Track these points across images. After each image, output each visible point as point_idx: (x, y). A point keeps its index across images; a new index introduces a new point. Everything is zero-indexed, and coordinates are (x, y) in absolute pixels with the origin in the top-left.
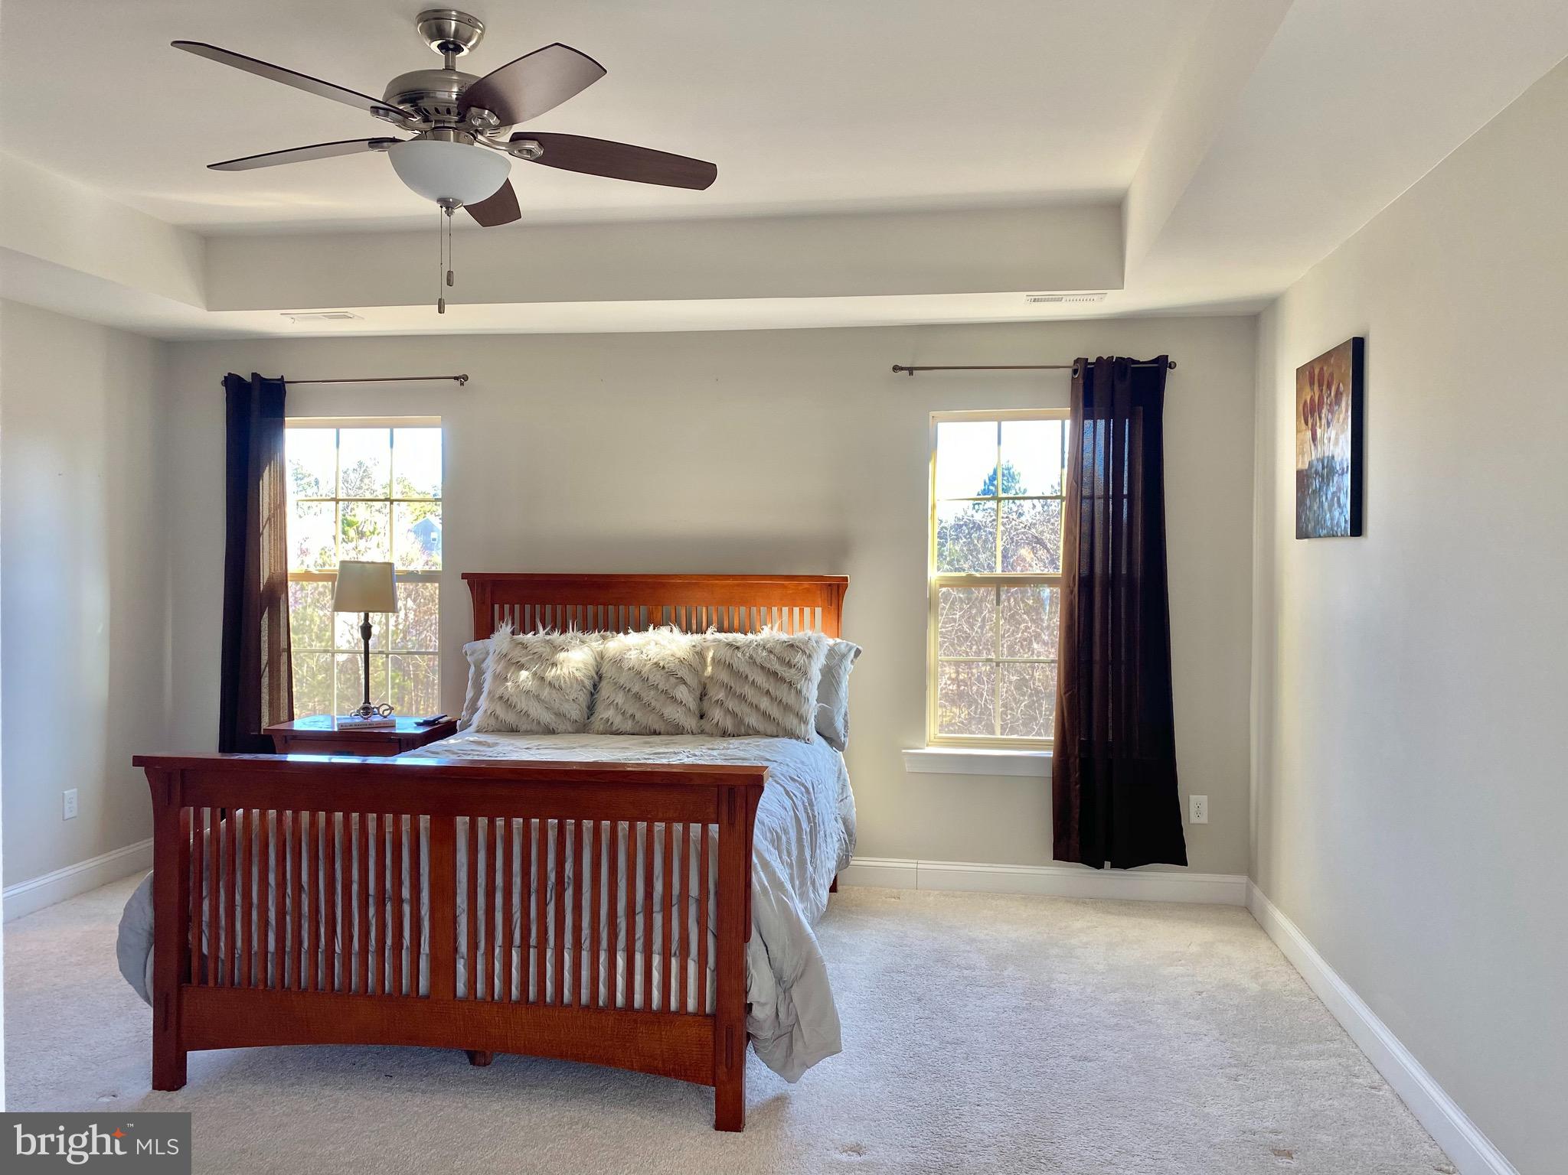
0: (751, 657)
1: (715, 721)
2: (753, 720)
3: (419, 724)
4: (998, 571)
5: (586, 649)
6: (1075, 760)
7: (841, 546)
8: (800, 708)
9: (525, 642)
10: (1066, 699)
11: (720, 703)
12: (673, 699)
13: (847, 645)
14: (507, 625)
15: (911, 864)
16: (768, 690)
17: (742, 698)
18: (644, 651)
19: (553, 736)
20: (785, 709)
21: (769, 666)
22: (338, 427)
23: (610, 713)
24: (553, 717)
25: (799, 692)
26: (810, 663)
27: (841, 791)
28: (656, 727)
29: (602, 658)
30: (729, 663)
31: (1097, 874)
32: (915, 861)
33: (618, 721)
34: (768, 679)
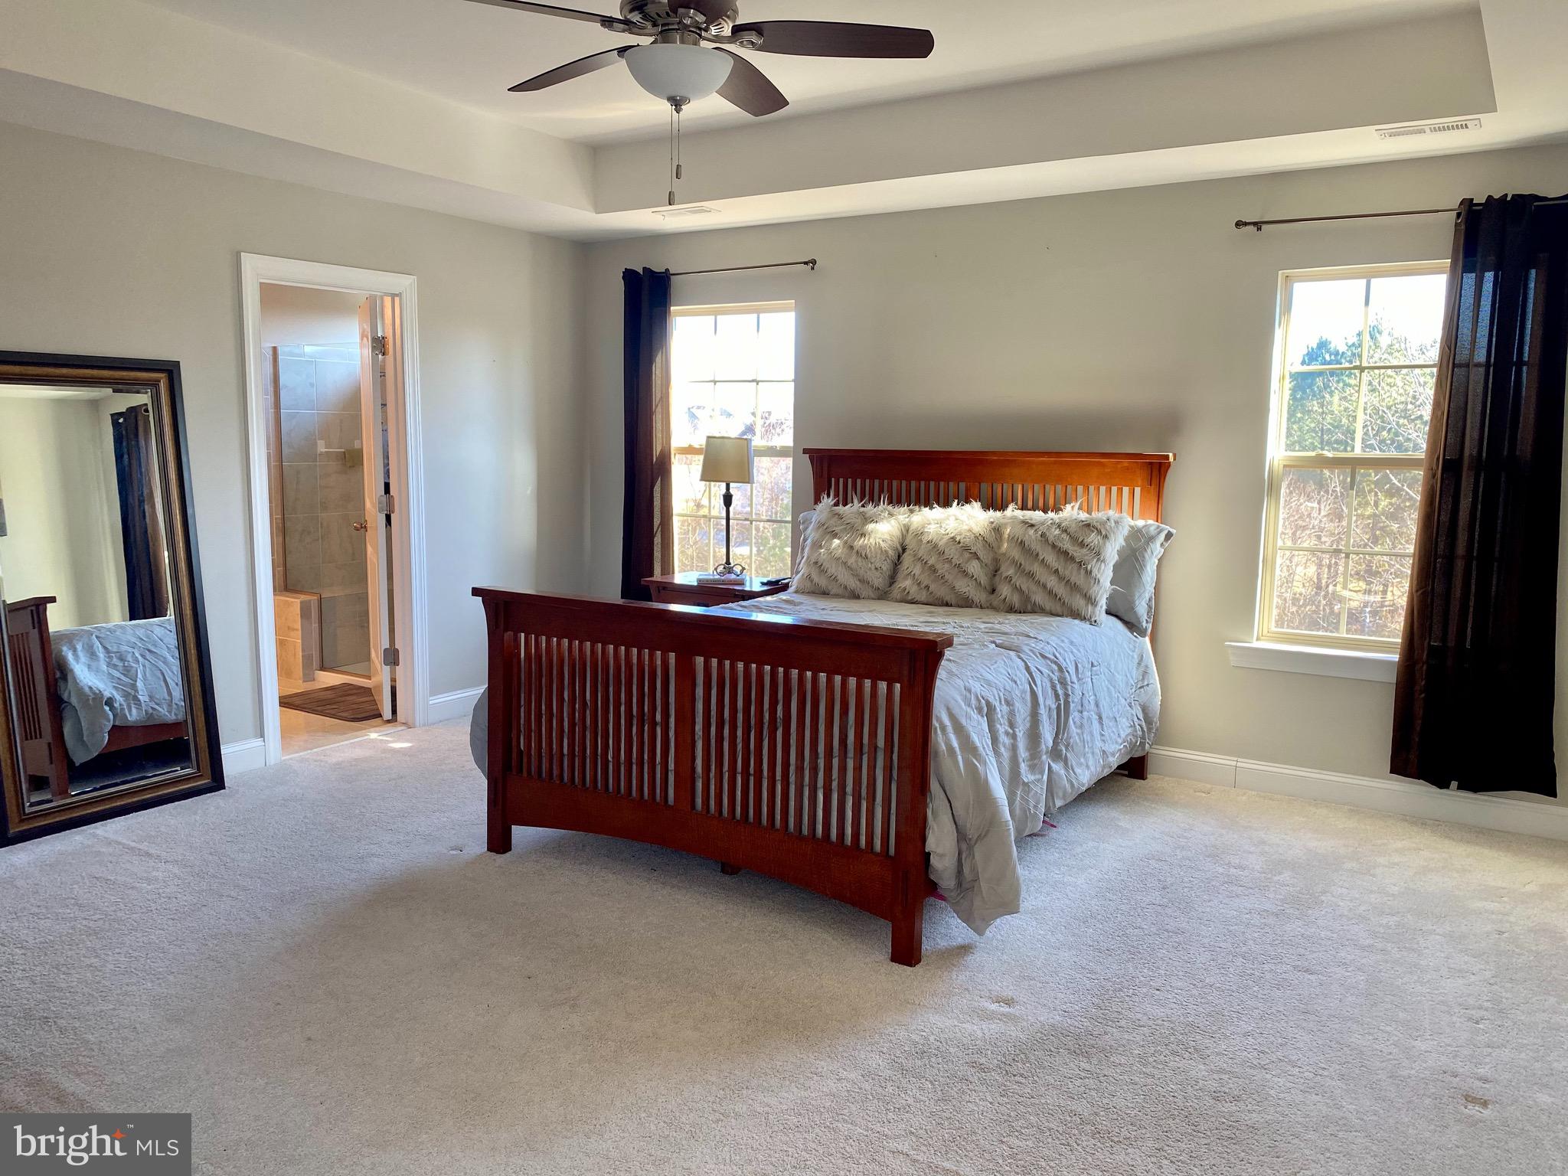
0: (1043, 535)
1: (1003, 597)
2: (1039, 597)
3: (763, 584)
4: (1358, 451)
5: (893, 521)
6: (1423, 666)
7: (1171, 423)
8: (1089, 588)
9: (841, 512)
10: (1417, 596)
11: (1009, 579)
12: (965, 573)
13: (1158, 528)
14: (829, 496)
15: (1229, 761)
16: (1057, 569)
17: (1030, 575)
18: (943, 525)
19: (857, 601)
20: (1071, 588)
21: (1060, 545)
22: (716, 313)
23: (908, 583)
24: (858, 583)
25: (1089, 573)
26: (1104, 544)
27: (1141, 677)
28: (948, 598)
29: (908, 531)
30: (1022, 541)
31: (1441, 794)
32: (1236, 759)
33: (914, 590)
34: (1058, 558)
